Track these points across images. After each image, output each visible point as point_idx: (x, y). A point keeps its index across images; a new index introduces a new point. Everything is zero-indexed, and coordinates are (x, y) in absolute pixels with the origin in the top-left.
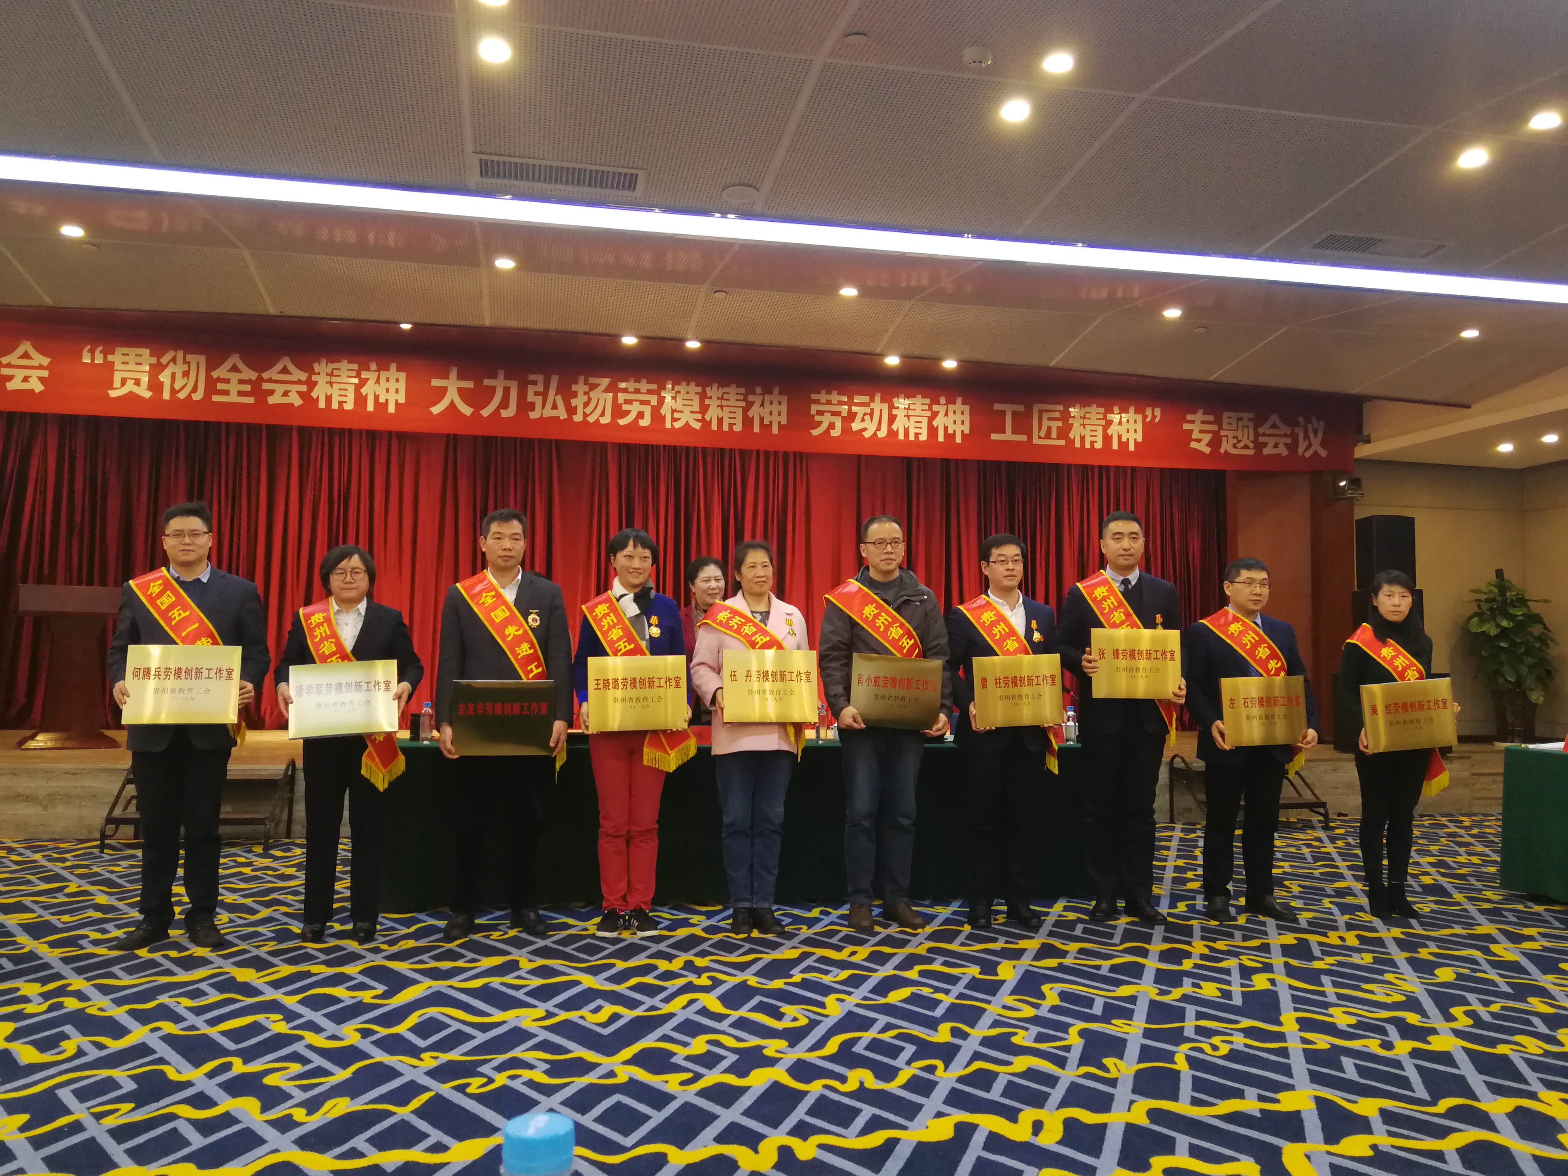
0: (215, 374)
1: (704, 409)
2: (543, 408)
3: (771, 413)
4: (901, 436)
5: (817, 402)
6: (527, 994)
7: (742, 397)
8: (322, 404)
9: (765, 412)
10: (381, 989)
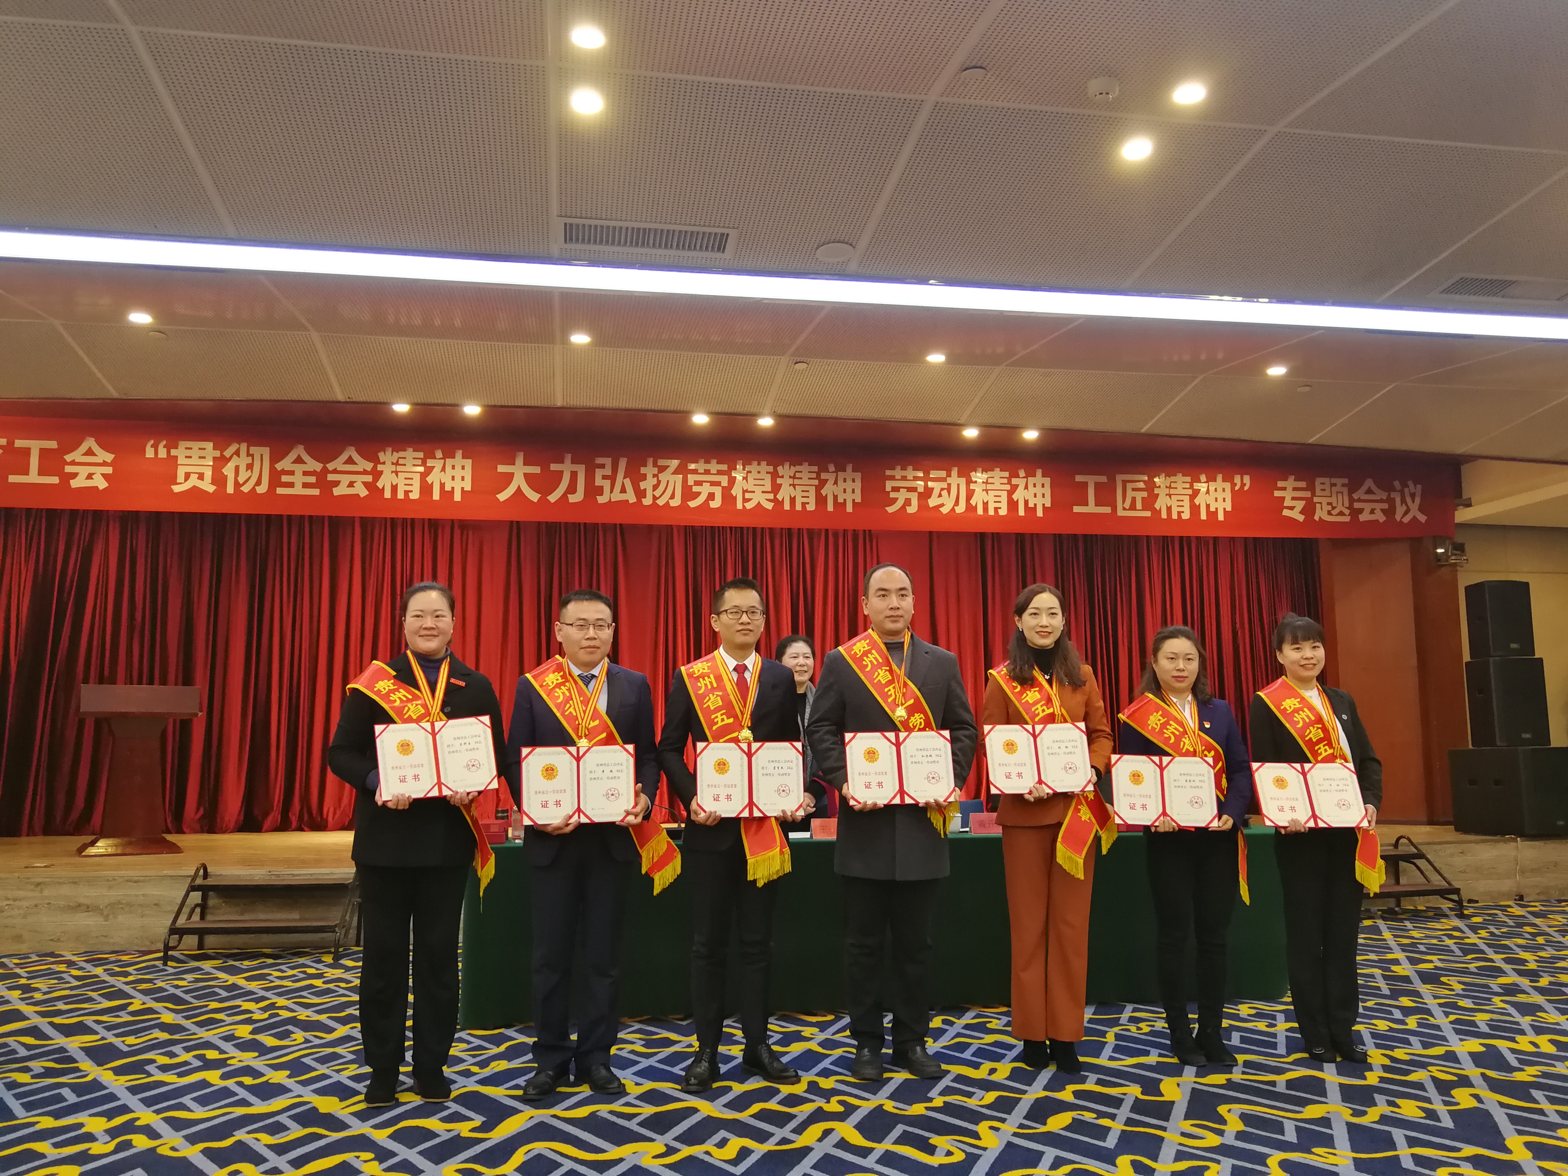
0: (279, 466)
1: (776, 488)
2: (611, 492)
3: (845, 491)
4: (980, 511)
5: (892, 478)
6: (641, 1124)
7: (814, 475)
8: (388, 494)
9: (838, 490)
10: (478, 1120)
